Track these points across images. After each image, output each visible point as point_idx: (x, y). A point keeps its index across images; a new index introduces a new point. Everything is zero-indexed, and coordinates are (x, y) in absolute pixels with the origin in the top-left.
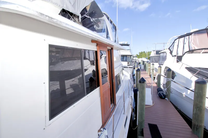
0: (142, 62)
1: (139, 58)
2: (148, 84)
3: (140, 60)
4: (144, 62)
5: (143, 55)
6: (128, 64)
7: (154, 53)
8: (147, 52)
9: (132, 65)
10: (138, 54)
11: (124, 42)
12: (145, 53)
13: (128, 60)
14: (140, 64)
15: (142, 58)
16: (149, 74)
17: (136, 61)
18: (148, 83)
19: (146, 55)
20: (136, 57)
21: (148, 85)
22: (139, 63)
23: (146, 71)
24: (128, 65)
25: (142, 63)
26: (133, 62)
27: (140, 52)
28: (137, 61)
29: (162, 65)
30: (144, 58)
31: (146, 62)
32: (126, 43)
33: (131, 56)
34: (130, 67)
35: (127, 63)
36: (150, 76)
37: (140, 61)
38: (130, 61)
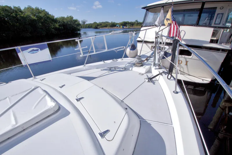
24: (212, 41)
34: (218, 50)
35: (211, 30)
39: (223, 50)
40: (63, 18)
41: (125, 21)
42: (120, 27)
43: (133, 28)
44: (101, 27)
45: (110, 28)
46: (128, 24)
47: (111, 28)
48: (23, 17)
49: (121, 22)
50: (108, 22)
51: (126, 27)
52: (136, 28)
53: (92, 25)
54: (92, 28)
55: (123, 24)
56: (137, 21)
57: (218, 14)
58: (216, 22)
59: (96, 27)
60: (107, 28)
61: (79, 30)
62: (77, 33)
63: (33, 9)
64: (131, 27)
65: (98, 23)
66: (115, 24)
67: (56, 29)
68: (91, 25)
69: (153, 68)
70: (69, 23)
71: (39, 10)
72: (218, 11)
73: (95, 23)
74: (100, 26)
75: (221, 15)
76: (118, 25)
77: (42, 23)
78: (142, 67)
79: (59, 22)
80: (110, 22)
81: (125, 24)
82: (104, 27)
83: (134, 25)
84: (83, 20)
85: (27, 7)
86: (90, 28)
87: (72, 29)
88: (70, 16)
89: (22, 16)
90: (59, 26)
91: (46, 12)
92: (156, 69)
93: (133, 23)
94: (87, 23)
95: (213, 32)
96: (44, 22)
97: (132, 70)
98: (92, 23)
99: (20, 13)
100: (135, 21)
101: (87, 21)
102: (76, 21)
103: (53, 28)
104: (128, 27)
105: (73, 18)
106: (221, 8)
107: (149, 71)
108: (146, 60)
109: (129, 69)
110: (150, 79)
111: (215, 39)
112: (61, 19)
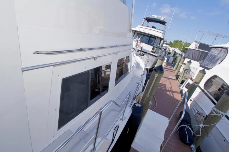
0: (173, 53)
1: (171, 47)
2: (169, 91)
3: (172, 49)
4: (175, 53)
5: (178, 45)
6: (153, 49)
7: (196, 45)
8: (185, 42)
9: (158, 53)
10: (173, 42)
11: (160, 16)
12: (182, 43)
13: (156, 44)
14: (169, 55)
15: (175, 47)
16: (175, 73)
17: (165, 49)
18: (170, 89)
19: (181, 46)
20: (169, 45)
21: (168, 93)
22: (169, 53)
23: (174, 66)
24: (152, 52)
25: (172, 55)
26: (160, 49)
27: (176, 40)
28: (167, 50)
29: (208, 69)
30: (177, 48)
31: (179, 54)
32: (162, 19)
33: (161, 39)
34: (154, 56)
35: (152, 47)
36: (177, 77)
37: (171, 51)
38: (156, 46)
72: (156, 40)
106: (158, 39)
110: (134, 56)
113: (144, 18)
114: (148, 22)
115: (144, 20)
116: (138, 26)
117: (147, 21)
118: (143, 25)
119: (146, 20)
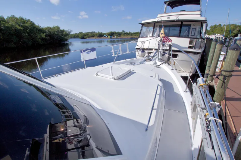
6: (191, 43)
8: (226, 24)
9: (200, 48)
12: (222, 26)
19: (222, 31)
24: (190, 47)
33: (202, 22)
34: (195, 53)
35: (188, 40)
39: (198, 53)
40: (49, 28)
41: (112, 31)
42: (107, 37)
43: (121, 38)
44: (89, 37)
45: (97, 38)
46: (115, 34)
47: (99, 38)
48: (7, 27)
49: (108, 32)
50: (94, 32)
51: (113, 37)
52: (124, 38)
53: (78, 35)
54: (78, 38)
55: (110, 34)
56: (124, 31)
57: (192, 29)
58: (192, 34)
59: (83, 37)
60: (94, 38)
61: (67, 40)
62: (64, 43)
63: (17, 19)
64: (118, 37)
65: (84, 33)
66: (102, 34)
67: (42, 39)
68: (76, 35)
69: (157, 62)
70: (56, 33)
71: (23, 20)
72: (192, 27)
73: (81, 33)
74: (87, 36)
75: (194, 30)
76: (106, 35)
77: (28, 33)
78: (150, 62)
79: (45, 32)
80: (96, 32)
81: (112, 34)
82: (91, 37)
83: (121, 35)
84: (68, 30)
85: (10, 16)
86: (76, 38)
87: (59, 39)
88: (56, 26)
89: (7, 25)
90: (46, 36)
91: (31, 22)
92: (159, 62)
93: (120, 33)
94: (72, 33)
95: (190, 41)
96: (30, 31)
97: (145, 63)
98: (78, 33)
99: (4, 23)
100: (122, 31)
101: (72, 31)
102: (63, 31)
103: (40, 38)
104: (115, 37)
105: (59, 28)
106: (194, 25)
107: (155, 63)
108: (152, 58)
109: (143, 63)
111: (192, 46)
112: (47, 29)
113: (165, 3)
114: (172, 8)
115: (165, 5)
116: (159, 16)
117: (171, 6)
118: (165, 13)
119: (168, 5)
